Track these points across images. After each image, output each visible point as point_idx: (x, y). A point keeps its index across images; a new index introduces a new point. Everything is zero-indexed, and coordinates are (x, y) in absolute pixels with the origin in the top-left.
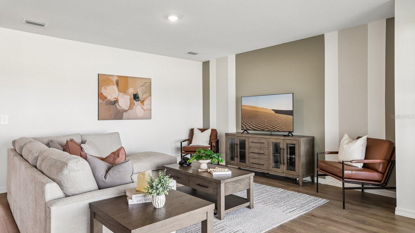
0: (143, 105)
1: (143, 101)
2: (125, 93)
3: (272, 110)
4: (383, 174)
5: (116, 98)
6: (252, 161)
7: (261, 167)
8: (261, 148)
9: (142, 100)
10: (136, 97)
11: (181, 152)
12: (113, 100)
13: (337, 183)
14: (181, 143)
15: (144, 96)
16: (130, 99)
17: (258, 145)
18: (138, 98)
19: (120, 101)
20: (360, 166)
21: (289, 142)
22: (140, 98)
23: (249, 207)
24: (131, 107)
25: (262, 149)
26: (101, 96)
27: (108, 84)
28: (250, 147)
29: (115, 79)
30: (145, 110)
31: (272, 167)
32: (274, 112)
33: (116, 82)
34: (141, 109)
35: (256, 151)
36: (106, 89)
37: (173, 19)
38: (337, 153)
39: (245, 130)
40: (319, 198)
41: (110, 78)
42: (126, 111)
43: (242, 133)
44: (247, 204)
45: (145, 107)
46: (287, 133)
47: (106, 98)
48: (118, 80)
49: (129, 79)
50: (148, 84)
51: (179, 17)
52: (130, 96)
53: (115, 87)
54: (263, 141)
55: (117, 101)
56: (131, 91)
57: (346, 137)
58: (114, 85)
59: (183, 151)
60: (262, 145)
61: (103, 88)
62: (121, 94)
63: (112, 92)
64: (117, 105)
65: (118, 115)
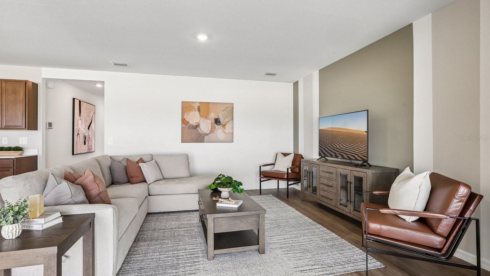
0: (225, 128)
1: (225, 125)
2: (206, 117)
4: (446, 238)
5: (197, 123)
6: (323, 193)
7: (329, 202)
8: (329, 179)
9: (223, 124)
10: (217, 121)
11: (260, 176)
12: (195, 124)
14: (260, 167)
15: (226, 120)
16: (212, 123)
17: (328, 175)
18: (219, 122)
19: (201, 125)
21: (357, 174)
22: (222, 122)
24: (212, 131)
25: (331, 181)
26: (184, 121)
27: (190, 111)
28: (321, 177)
29: (196, 106)
30: (226, 134)
31: (339, 204)
33: (198, 108)
34: (223, 132)
35: (326, 182)
36: (188, 115)
39: (322, 157)
41: (192, 104)
42: (207, 134)
43: (318, 160)
45: (227, 131)
47: (188, 123)
48: (200, 106)
49: (210, 106)
50: (229, 108)
52: (211, 120)
53: (197, 113)
54: (331, 171)
55: (199, 125)
56: (213, 116)
58: (196, 111)
59: (261, 176)
60: (331, 175)
61: (185, 114)
62: (202, 119)
63: (194, 118)
64: (198, 129)
65: (200, 138)
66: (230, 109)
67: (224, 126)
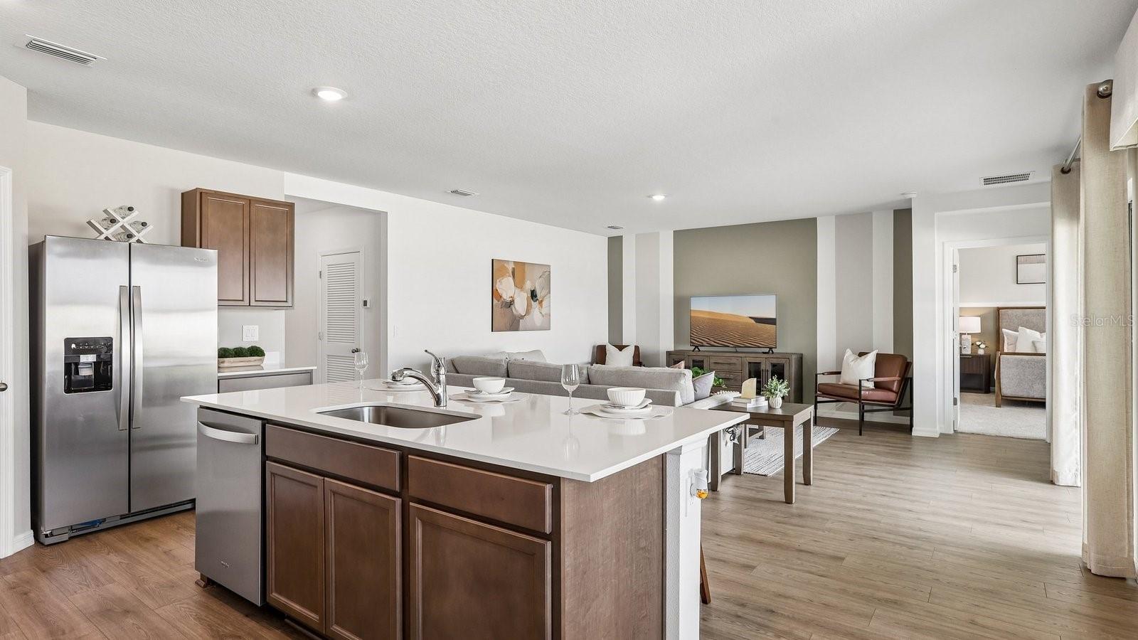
0: (542, 307)
1: (542, 301)
2: (522, 288)
3: (750, 318)
4: (897, 393)
5: (511, 297)
8: (728, 372)
9: (540, 300)
10: (533, 295)
12: (509, 300)
13: (833, 413)
15: (543, 294)
16: (528, 297)
17: (725, 367)
18: (536, 296)
19: (515, 301)
20: (871, 385)
21: (775, 361)
22: (538, 297)
23: (762, 437)
24: (528, 311)
25: (731, 373)
26: (494, 293)
27: (503, 276)
29: (510, 267)
30: (543, 316)
32: (753, 321)
33: (512, 272)
34: (540, 313)
35: (723, 375)
36: (501, 283)
37: (659, 198)
38: (840, 373)
39: (696, 347)
40: (826, 427)
41: (506, 265)
42: (522, 317)
43: (693, 351)
44: (760, 434)
45: (544, 311)
46: (767, 350)
47: (500, 297)
48: (514, 268)
49: (527, 269)
51: (666, 196)
52: (527, 292)
53: (511, 279)
55: (513, 301)
56: (529, 286)
57: (849, 352)
58: (509, 276)
61: (497, 281)
62: (518, 290)
63: (507, 288)
64: (512, 306)
65: (514, 324)
66: (546, 273)
67: (541, 303)
